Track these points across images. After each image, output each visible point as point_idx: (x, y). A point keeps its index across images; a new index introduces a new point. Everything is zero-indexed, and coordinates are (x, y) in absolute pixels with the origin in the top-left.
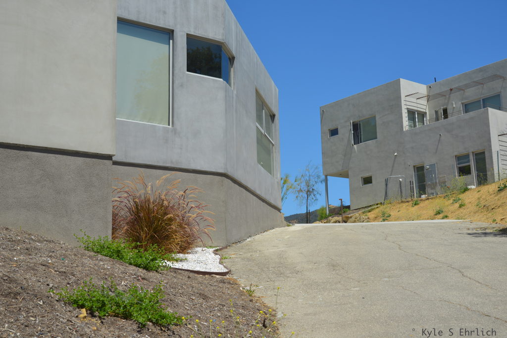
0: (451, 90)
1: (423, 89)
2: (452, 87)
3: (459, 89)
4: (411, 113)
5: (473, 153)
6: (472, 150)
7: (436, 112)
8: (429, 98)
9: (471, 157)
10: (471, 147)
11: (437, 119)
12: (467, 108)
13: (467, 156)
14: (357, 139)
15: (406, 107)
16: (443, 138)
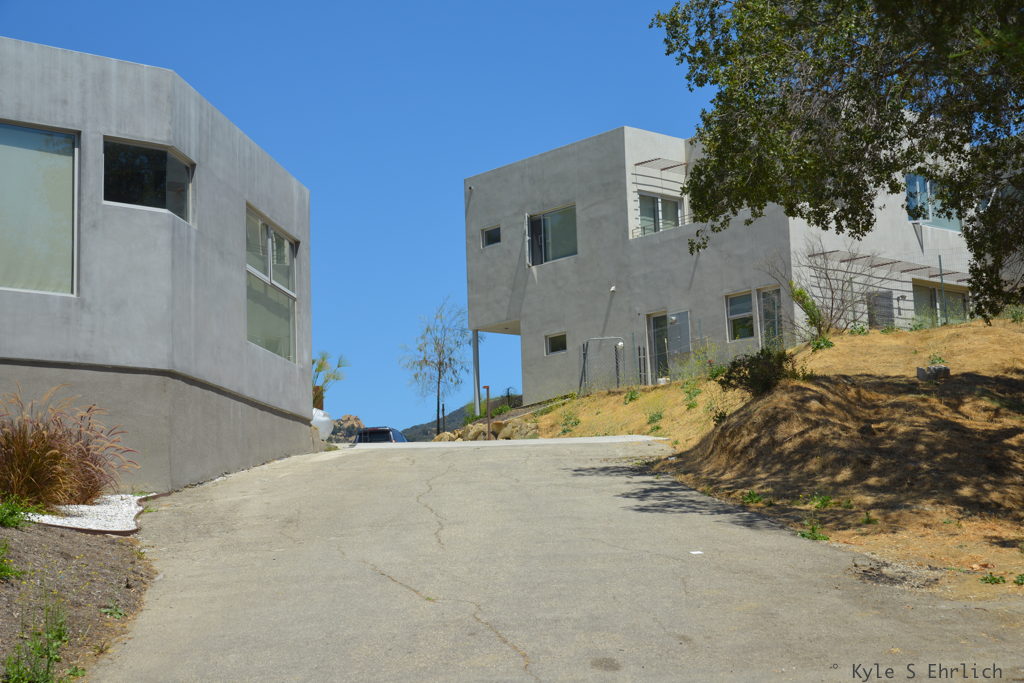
1: (676, 148)
4: (648, 201)
5: (758, 291)
6: (755, 286)
8: (689, 168)
9: (756, 301)
13: (747, 298)
14: (539, 253)
15: (635, 188)
16: (702, 257)
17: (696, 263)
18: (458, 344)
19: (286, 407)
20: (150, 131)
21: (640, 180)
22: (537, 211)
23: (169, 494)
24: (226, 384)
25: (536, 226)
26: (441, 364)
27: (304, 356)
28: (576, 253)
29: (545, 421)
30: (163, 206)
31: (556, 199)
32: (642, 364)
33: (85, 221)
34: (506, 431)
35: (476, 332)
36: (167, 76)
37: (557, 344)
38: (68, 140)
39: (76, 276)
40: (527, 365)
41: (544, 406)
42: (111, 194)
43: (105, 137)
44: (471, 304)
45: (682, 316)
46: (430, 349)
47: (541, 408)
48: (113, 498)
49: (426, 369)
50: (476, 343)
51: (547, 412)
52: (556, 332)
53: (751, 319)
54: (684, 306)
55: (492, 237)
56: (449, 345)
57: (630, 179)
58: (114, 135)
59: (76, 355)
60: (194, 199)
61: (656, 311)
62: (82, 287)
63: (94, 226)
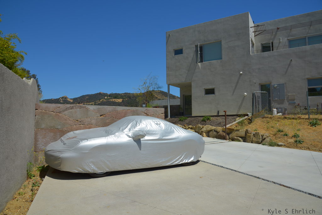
15: (251, 37)
16: (293, 62)
17: (289, 65)
21: (251, 33)
22: (201, 43)
31: (212, 39)
45: (280, 85)
54: (282, 81)
55: (179, 52)
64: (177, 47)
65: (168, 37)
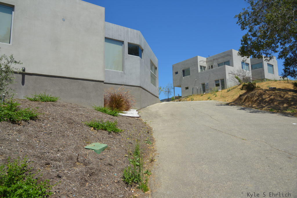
0: (214, 59)
1: (205, 59)
2: (214, 58)
3: (216, 59)
4: (201, 67)
6: (220, 78)
7: (209, 66)
8: (207, 62)
9: (220, 81)
10: (219, 78)
11: (209, 69)
12: (219, 65)
13: (219, 80)
14: (184, 75)
15: (199, 65)
16: (211, 75)
17: (210, 76)
18: (171, 89)
19: (156, 95)
20: (136, 42)
21: (200, 64)
22: (184, 69)
23: (140, 109)
24: (148, 90)
25: (183, 71)
26: (169, 92)
27: (158, 87)
28: (190, 75)
29: (188, 99)
30: (138, 56)
31: (187, 67)
32: (201, 91)
33: (125, 58)
34: (182, 100)
35: (174, 87)
36: (139, 32)
37: (187, 88)
38: (122, 43)
39: (123, 68)
40: (182, 91)
41: (187, 97)
42: (129, 53)
43: (128, 43)
44: (173, 83)
45: (207, 84)
46: (167, 90)
47: (186, 97)
48: (131, 110)
49: (166, 92)
50: (174, 88)
51: (187, 98)
52: (187, 86)
53: (219, 84)
54: (208, 82)
55: (177, 73)
56: (169, 89)
57: (198, 63)
58: (130, 42)
59: (124, 83)
60: (143, 56)
61: (203, 83)
62: (124, 70)
63: (126, 59)
64: (176, 71)
65: (173, 67)
